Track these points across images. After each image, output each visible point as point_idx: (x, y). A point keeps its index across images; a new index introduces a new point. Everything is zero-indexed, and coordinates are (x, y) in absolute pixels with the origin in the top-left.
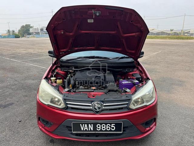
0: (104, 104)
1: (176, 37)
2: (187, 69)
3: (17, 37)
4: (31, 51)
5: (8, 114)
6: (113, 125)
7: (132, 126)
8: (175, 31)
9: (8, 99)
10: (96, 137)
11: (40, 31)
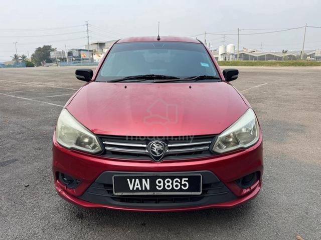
0: (169, 145)
1: (292, 62)
2: (311, 107)
3: (29, 65)
4: (51, 85)
5: (7, 176)
6: (185, 181)
7: (218, 183)
8: (291, 54)
9: (9, 154)
10: (156, 203)
11: (66, 55)
